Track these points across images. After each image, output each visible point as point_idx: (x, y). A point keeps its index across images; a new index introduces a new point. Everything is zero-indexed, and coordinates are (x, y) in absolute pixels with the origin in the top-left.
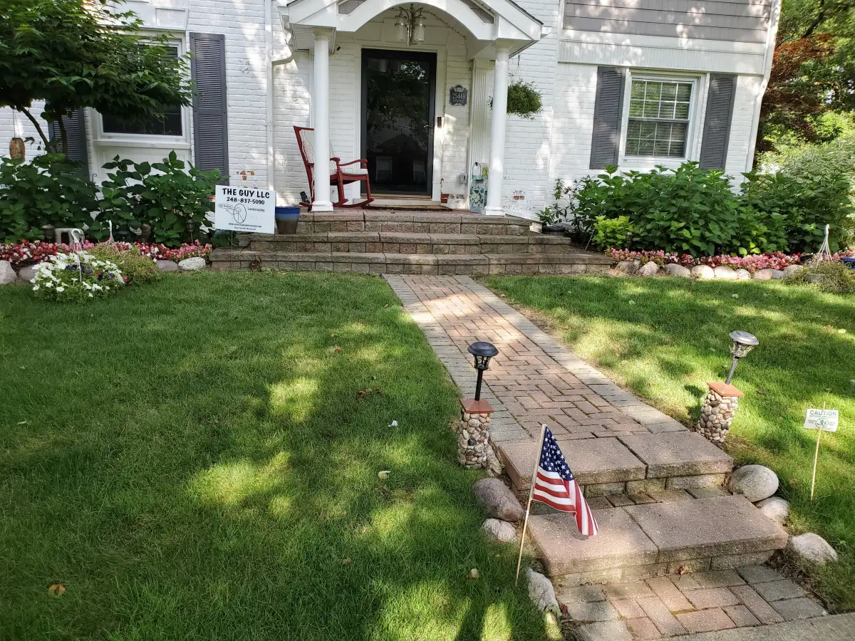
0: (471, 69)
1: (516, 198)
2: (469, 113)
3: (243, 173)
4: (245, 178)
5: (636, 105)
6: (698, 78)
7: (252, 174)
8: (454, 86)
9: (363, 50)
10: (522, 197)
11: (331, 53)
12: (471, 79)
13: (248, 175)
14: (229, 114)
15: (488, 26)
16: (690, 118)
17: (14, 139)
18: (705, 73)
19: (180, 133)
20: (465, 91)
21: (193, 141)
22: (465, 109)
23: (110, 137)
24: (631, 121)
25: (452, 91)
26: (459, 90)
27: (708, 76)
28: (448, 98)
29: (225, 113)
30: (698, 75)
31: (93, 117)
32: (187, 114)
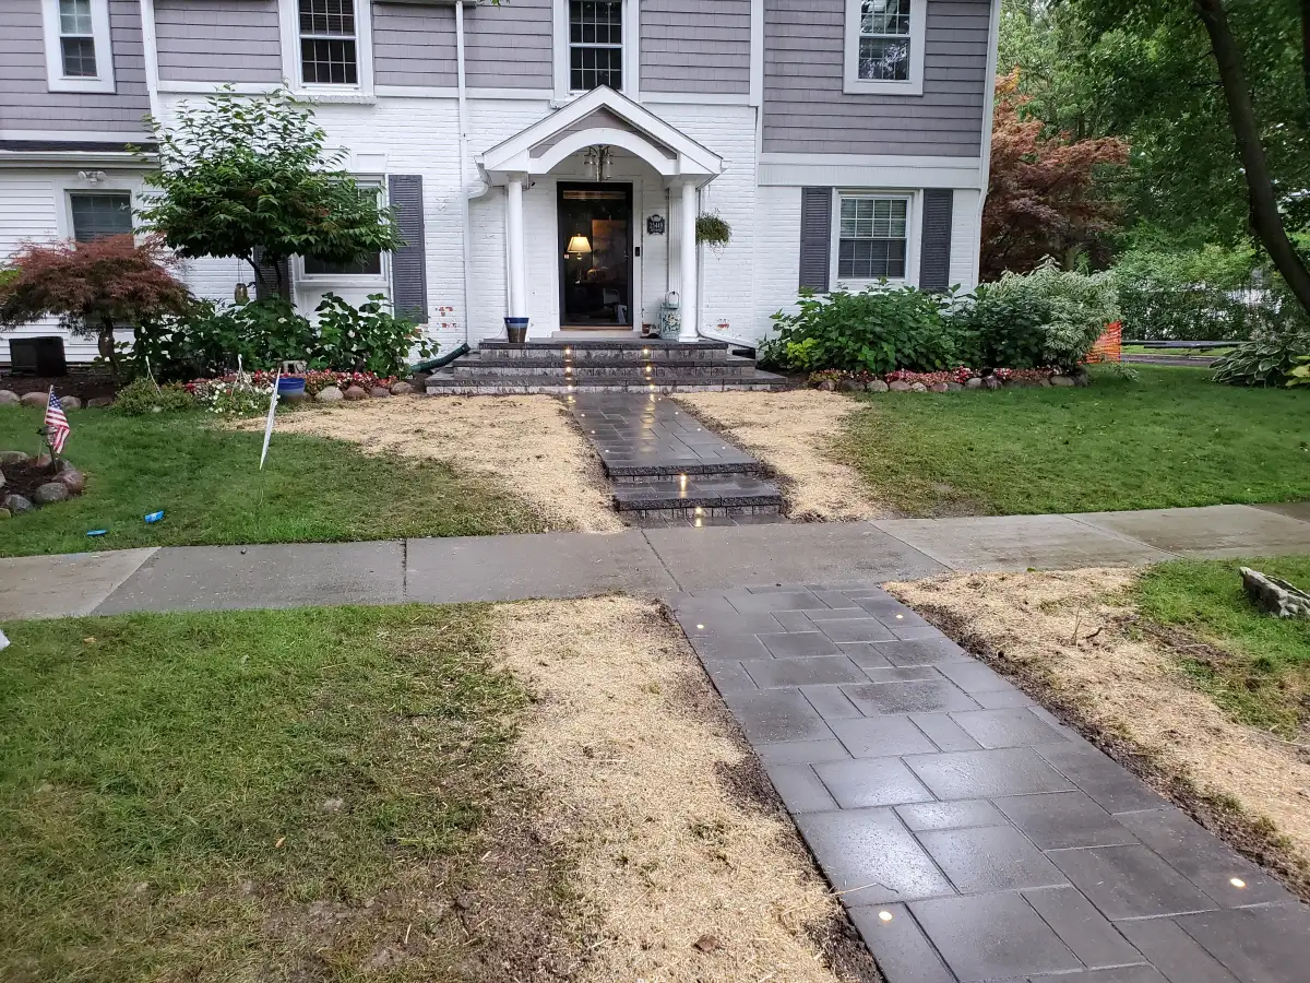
0: (667, 198)
1: (722, 326)
2: (668, 242)
3: (442, 309)
4: (443, 315)
5: (848, 225)
6: (912, 194)
7: (451, 309)
8: (651, 215)
9: (558, 183)
10: (726, 325)
11: (524, 188)
12: (668, 208)
13: (447, 311)
14: (427, 252)
15: (672, 162)
16: (907, 236)
17: (239, 284)
18: (918, 189)
19: (378, 272)
20: (662, 221)
21: (391, 280)
22: (663, 237)
23: (311, 278)
24: (842, 242)
25: (649, 221)
26: (656, 219)
27: (922, 192)
28: (645, 228)
29: (424, 250)
30: (912, 191)
31: (296, 262)
32: (385, 258)
